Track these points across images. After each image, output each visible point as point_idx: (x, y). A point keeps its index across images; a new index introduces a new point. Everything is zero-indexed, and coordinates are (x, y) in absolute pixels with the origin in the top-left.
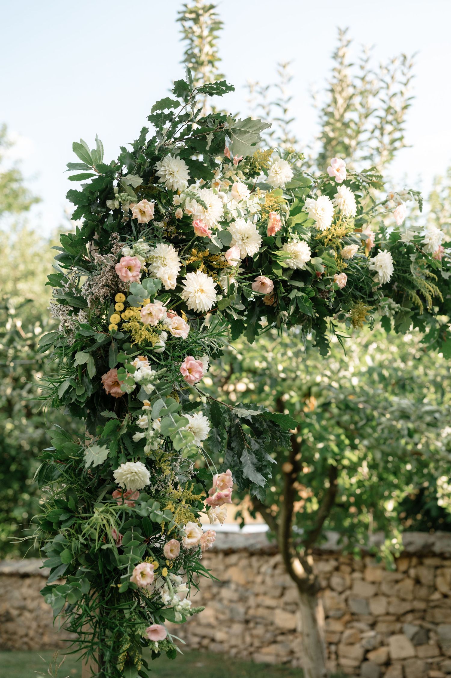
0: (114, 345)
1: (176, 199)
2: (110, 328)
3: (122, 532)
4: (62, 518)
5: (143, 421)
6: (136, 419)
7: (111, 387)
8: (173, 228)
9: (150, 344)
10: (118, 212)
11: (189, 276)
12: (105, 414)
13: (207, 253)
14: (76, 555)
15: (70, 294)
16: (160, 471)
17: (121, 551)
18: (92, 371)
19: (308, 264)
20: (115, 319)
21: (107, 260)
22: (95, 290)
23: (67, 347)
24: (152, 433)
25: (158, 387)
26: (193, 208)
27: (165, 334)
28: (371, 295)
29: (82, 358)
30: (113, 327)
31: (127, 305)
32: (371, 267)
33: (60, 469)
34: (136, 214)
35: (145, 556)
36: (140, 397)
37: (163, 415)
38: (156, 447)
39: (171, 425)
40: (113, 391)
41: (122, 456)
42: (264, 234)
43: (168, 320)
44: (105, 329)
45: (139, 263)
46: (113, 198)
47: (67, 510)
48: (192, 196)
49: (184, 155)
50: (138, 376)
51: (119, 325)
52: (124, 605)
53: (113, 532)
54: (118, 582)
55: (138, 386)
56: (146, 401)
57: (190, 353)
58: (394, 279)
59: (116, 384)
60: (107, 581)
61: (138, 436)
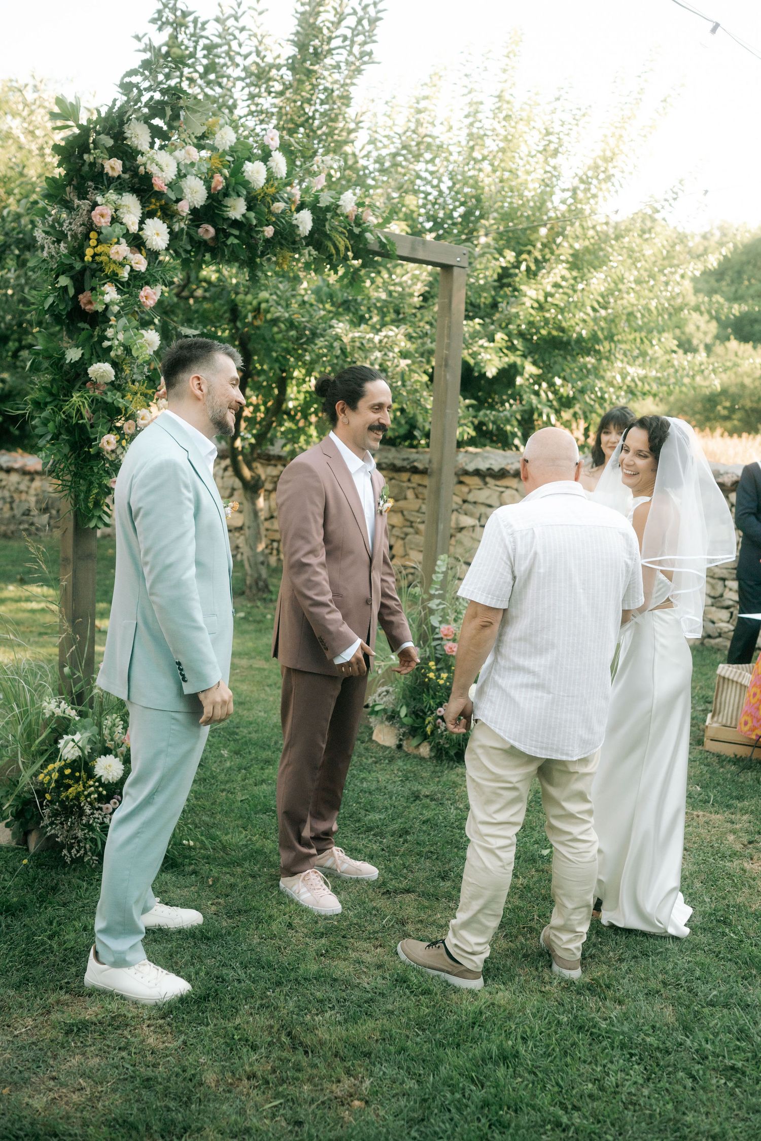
0: (88, 273)
1: (140, 159)
2: (86, 259)
3: (94, 412)
4: (48, 400)
5: (110, 333)
6: (105, 330)
7: (86, 304)
8: (136, 180)
9: (117, 275)
10: (92, 165)
11: (148, 221)
12: (81, 325)
13: (163, 202)
14: (59, 427)
15: (53, 227)
16: (122, 370)
17: (92, 426)
18: (72, 292)
19: (244, 215)
20: (89, 252)
21: (85, 204)
22: (73, 227)
23: (52, 270)
24: (116, 342)
25: (122, 308)
26: (153, 169)
27: (128, 268)
28: (294, 242)
29: (64, 281)
30: (88, 258)
31: (99, 242)
32: (295, 222)
33: (46, 364)
34: (107, 169)
35: (110, 431)
36: (108, 314)
37: (125, 330)
38: (119, 352)
39: (131, 337)
40: (88, 307)
41: (94, 357)
42: (209, 188)
43: (130, 256)
44: (82, 260)
45: (109, 211)
46: (89, 152)
47: (51, 394)
48: (153, 160)
49: (146, 120)
50: (107, 298)
51: (93, 257)
52: (94, 463)
53: (86, 412)
54: (90, 447)
55: (107, 306)
56: (112, 318)
57: (147, 284)
58: (312, 232)
59: (90, 302)
60: (82, 447)
61: (106, 344)
